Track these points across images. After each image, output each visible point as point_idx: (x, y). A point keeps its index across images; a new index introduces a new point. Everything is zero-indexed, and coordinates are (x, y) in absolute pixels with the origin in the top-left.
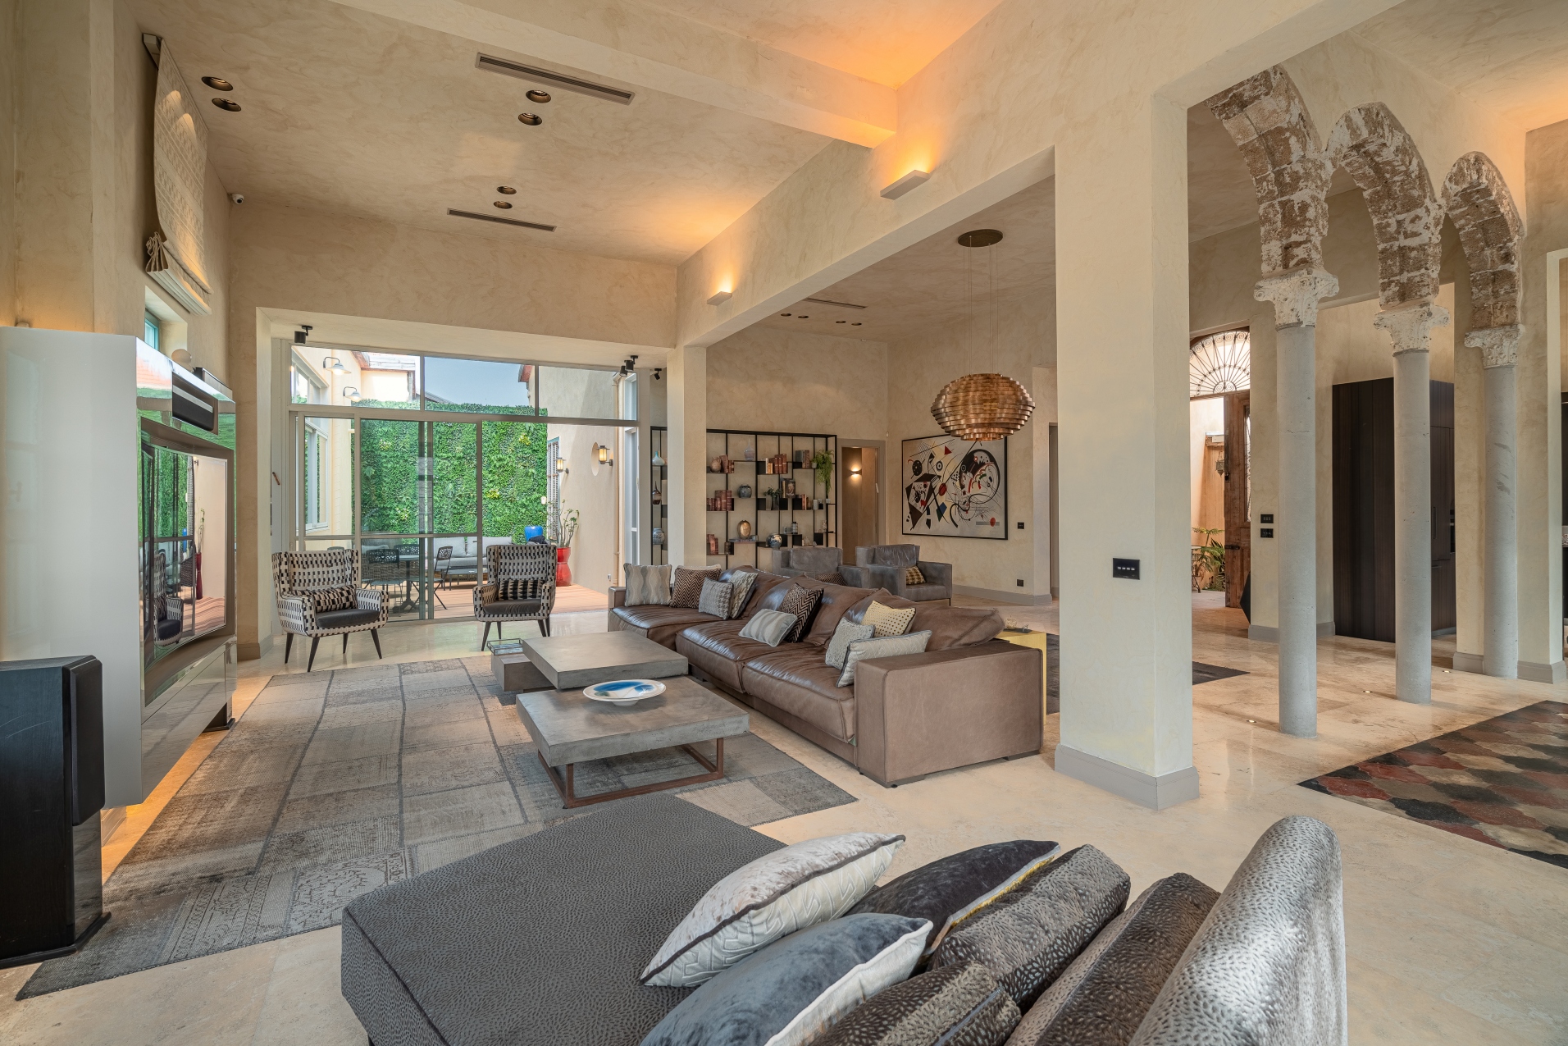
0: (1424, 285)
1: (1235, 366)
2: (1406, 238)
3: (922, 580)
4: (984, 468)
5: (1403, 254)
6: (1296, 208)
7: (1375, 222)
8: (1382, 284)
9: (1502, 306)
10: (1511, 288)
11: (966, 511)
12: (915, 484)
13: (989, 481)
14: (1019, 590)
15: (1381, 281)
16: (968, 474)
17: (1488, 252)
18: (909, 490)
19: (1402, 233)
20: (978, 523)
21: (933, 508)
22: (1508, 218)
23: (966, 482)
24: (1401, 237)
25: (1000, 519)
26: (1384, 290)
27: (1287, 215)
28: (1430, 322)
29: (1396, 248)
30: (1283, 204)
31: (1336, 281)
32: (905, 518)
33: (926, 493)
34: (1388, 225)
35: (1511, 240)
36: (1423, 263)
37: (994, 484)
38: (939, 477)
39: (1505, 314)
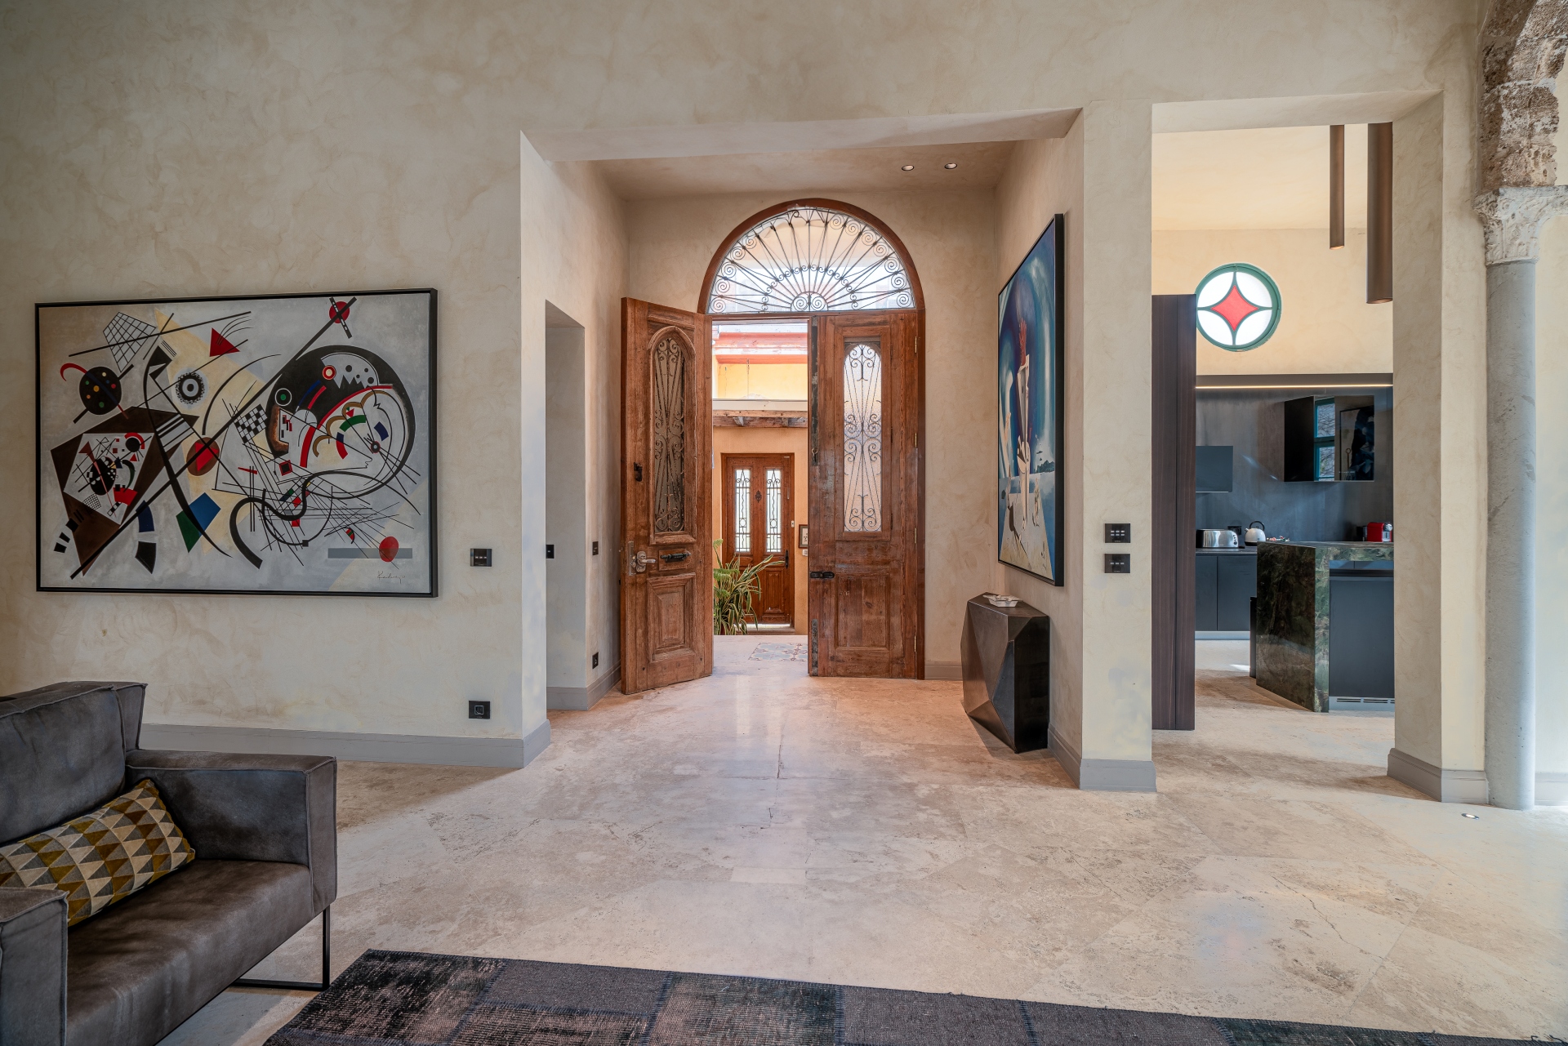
1: (826, 270)
3: (176, 851)
4: (358, 398)
9: (1537, 153)
10: (1553, 123)
11: (295, 520)
12: (94, 440)
13: (377, 437)
14: (478, 729)
16: (301, 414)
18: (64, 457)
20: (334, 553)
21: (165, 511)
23: (293, 440)
25: (414, 541)
32: (51, 537)
33: (138, 466)
37: (395, 444)
38: (191, 420)
39: (1542, 167)
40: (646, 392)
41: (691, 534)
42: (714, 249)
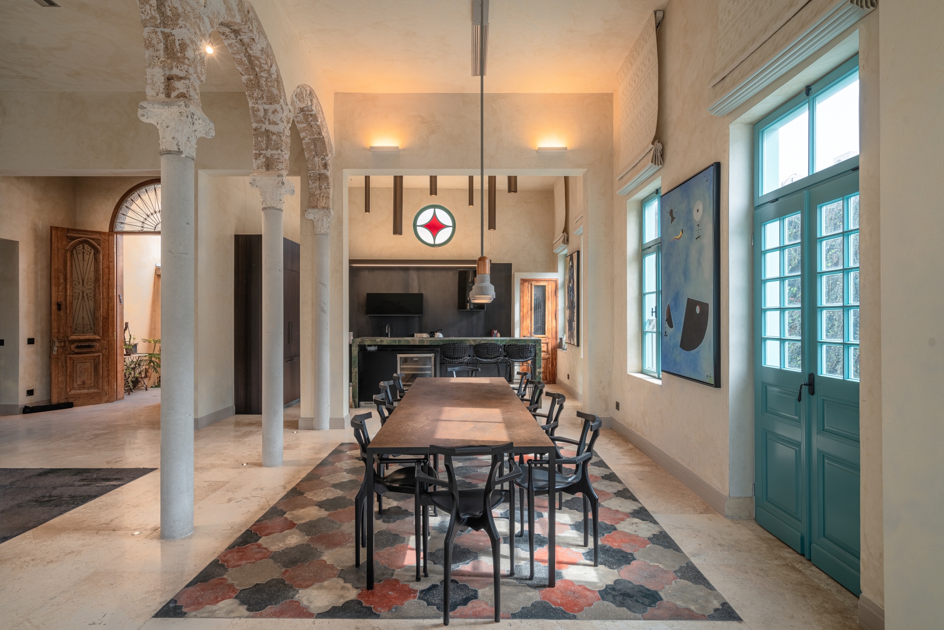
0: (280, 162)
2: (269, 124)
5: (268, 135)
6: (177, 44)
7: (250, 105)
8: (255, 154)
9: (323, 196)
10: (327, 185)
15: (254, 152)
17: (316, 159)
19: (267, 120)
22: (326, 140)
24: (267, 122)
26: (256, 159)
27: (169, 47)
28: (283, 190)
29: (263, 130)
30: (167, 36)
31: (212, 125)
34: (258, 110)
35: (327, 155)
36: (279, 146)
39: (324, 201)
40: (65, 269)
41: (99, 335)
42: (117, 201)
